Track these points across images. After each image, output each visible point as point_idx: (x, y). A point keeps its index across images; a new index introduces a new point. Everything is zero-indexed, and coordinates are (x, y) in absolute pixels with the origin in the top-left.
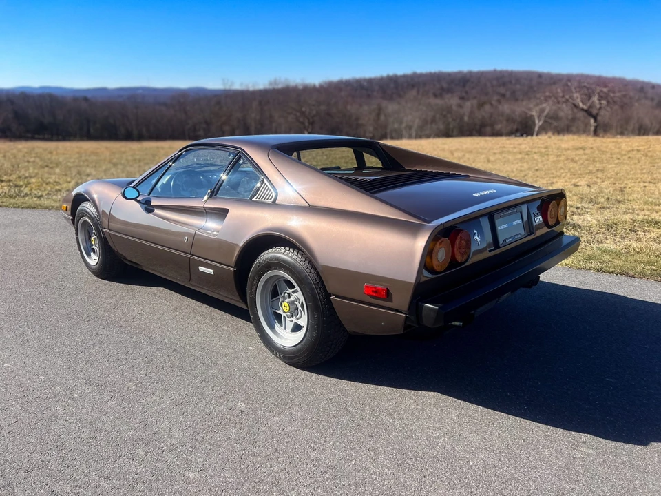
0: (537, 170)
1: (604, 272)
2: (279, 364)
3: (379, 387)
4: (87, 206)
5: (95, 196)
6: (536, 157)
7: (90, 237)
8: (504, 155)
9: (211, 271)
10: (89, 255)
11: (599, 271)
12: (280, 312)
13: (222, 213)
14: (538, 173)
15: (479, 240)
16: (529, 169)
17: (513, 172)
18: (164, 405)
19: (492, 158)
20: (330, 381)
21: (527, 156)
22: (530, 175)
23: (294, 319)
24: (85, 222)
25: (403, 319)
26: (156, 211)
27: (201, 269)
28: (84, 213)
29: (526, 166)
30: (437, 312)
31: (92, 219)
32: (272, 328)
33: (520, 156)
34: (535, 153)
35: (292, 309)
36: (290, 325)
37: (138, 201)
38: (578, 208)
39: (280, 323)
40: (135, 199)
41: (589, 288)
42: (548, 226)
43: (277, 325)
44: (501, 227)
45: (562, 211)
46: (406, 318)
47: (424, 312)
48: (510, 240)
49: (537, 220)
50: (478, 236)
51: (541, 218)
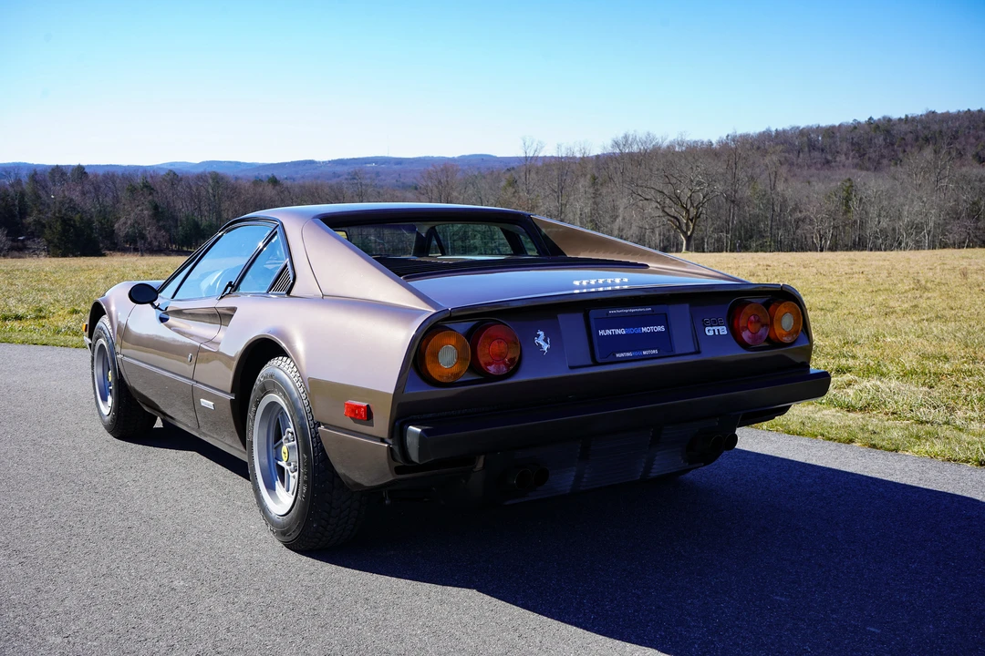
4: (104, 322)
5: (112, 306)
7: (108, 371)
9: (210, 405)
12: (283, 464)
15: (546, 347)
24: (102, 346)
25: (386, 453)
26: (170, 320)
27: (203, 402)
28: (101, 333)
30: (420, 437)
31: (107, 340)
32: (271, 490)
36: (293, 484)
37: (156, 307)
40: (151, 303)
42: (745, 345)
43: (278, 484)
44: (609, 332)
45: (787, 322)
46: (390, 450)
47: (409, 439)
48: (628, 354)
49: (709, 331)
50: (545, 340)
51: (723, 330)
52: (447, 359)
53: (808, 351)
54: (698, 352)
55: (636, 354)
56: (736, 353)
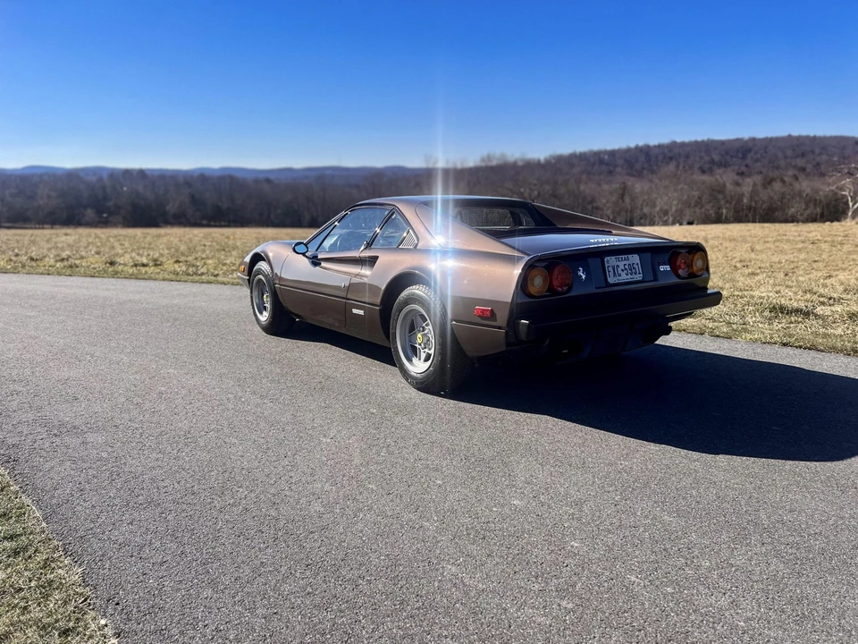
0: (815, 261)
2: (414, 392)
4: (262, 265)
6: (824, 246)
7: (263, 295)
8: (777, 244)
9: (361, 312)
10: (261, 313)
12: (416, 344)
13: (372, 261)
14: (815, 265)
15: (584, 277)
16: (805, 260)
17: (780, 262)
19: (758, 247)
21: (811, 246)
22: (802, 267)
23: (426, 350)
24: (260, 280)
25: (504, 335)
26: (323, 264)
27: (355, 311)
28: (260, 272)
29: (803, 256)
30: (528, 325)
31: (266, 276)
32: (410, 360)
33: (800, 246)
34: (826, 242)
35: (425, 341)
36: (423, 356)
37: (307, 257)
39: (416, 355)
40: (304, 254)
42: (678, 276)
43: (414, 357)
45: (699, 264)
46: (507, 333)
47: (521, 327)
49: (662, 268)
50: (583, 273)
51: (668, 268)
52: (538, 283)
53: (707, 280)
54: (655, 280)
56: (674, 280)
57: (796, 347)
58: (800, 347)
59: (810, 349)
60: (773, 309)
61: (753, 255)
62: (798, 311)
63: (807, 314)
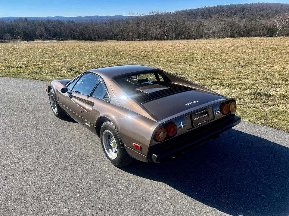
1: (265, 125)
3: (144, 178)
4: (52, 90)
5: (54, 87)
6: (270, 51)
7: (54, 102)
9: (89, 125)
10: (54, 109)
11: (262, 125)
12: (111, 145)
13: (92, 104)
15: (182, 126)
16: (263, 58)
18: (65, 179)
19: (247, 52)
20: (126, 174)
22: (263, 62)
24: (52, 96)
26: (73, 98)
27: (86, 124)
28: (52, 93)
29: (263, 56)
30: (157, 158)
33: (262, 50)
35: (114, 145)
36: (114, 151)
37: (68, 93)
38: (275, 84)
39: (111, 149)
41: (253, 134)
42: (223, 114)
43: (110, 149)
44: (196, 119)
45: (232, 107)
46: (147, 158)
47: (153, 157)
48: (200, 123)
50: (182, 124)
51: (219, 112)
52: (161, 135)
54: (214, 119)
55: (202, 123)
56: (221, 116)
57: (267, 126)
58: (268, 126)
59: (272, 127)
60: (255, 94)
61: (245, 56)
62: (264, 94)
63: (268, 95)
